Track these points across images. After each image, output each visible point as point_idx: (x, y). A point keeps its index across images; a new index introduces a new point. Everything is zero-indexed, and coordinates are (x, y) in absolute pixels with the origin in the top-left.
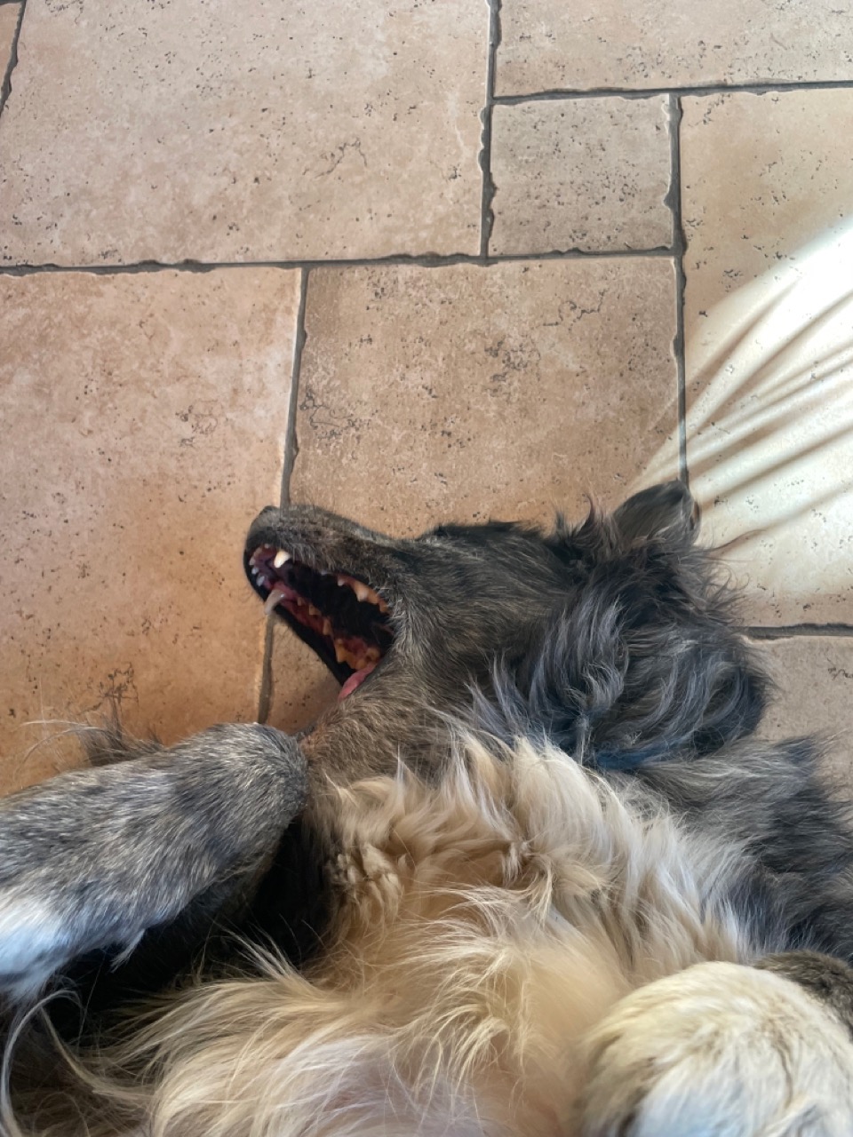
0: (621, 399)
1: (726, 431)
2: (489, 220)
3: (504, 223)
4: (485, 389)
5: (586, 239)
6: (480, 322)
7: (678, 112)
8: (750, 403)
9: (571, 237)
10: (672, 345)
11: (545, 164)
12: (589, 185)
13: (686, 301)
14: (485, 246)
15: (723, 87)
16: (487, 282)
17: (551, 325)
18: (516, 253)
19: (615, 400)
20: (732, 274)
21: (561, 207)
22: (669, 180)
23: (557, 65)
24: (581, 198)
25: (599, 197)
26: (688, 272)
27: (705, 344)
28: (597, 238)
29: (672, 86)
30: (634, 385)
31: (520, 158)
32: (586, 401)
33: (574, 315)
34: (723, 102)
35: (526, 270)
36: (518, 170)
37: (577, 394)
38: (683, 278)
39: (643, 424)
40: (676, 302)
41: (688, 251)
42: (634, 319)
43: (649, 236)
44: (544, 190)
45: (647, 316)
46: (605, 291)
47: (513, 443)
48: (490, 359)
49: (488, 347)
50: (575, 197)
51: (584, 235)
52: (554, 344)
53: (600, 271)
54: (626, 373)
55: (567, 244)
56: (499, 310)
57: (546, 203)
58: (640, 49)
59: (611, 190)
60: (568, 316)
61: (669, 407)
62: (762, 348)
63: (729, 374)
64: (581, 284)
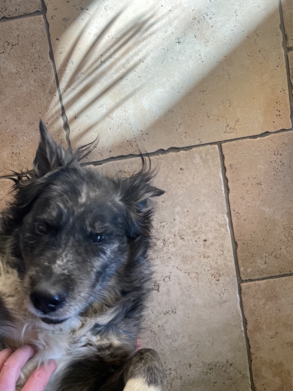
0: (35, 82)
1: (74, 89)
5: (7, 11)
8: (81, 76)
9: (1, 12)
10: (48, 55)
13: (50, 34)
17: (2, 53)
19: (32, 82)
20: (65, 20)
26: (49, 21)
27: (61, 53)
28: (11, 10)
30: (38, 75)
32: (22, 84)
33: (9, 47)
37: (18, 82)
38: (47, 24)
39: (44, 91)
40: (47, 36)
41: (47, 12)
42: (32, 46)
43: (31, 6)
45: (37, 44)
46: (19, 35)
52: (4, 62)
53: (15, 26)
54: (34, 71)
60: (7, 48)
61: (52, 83)
62: (81, 52)
63: (71, 64)
64: (9, 33)
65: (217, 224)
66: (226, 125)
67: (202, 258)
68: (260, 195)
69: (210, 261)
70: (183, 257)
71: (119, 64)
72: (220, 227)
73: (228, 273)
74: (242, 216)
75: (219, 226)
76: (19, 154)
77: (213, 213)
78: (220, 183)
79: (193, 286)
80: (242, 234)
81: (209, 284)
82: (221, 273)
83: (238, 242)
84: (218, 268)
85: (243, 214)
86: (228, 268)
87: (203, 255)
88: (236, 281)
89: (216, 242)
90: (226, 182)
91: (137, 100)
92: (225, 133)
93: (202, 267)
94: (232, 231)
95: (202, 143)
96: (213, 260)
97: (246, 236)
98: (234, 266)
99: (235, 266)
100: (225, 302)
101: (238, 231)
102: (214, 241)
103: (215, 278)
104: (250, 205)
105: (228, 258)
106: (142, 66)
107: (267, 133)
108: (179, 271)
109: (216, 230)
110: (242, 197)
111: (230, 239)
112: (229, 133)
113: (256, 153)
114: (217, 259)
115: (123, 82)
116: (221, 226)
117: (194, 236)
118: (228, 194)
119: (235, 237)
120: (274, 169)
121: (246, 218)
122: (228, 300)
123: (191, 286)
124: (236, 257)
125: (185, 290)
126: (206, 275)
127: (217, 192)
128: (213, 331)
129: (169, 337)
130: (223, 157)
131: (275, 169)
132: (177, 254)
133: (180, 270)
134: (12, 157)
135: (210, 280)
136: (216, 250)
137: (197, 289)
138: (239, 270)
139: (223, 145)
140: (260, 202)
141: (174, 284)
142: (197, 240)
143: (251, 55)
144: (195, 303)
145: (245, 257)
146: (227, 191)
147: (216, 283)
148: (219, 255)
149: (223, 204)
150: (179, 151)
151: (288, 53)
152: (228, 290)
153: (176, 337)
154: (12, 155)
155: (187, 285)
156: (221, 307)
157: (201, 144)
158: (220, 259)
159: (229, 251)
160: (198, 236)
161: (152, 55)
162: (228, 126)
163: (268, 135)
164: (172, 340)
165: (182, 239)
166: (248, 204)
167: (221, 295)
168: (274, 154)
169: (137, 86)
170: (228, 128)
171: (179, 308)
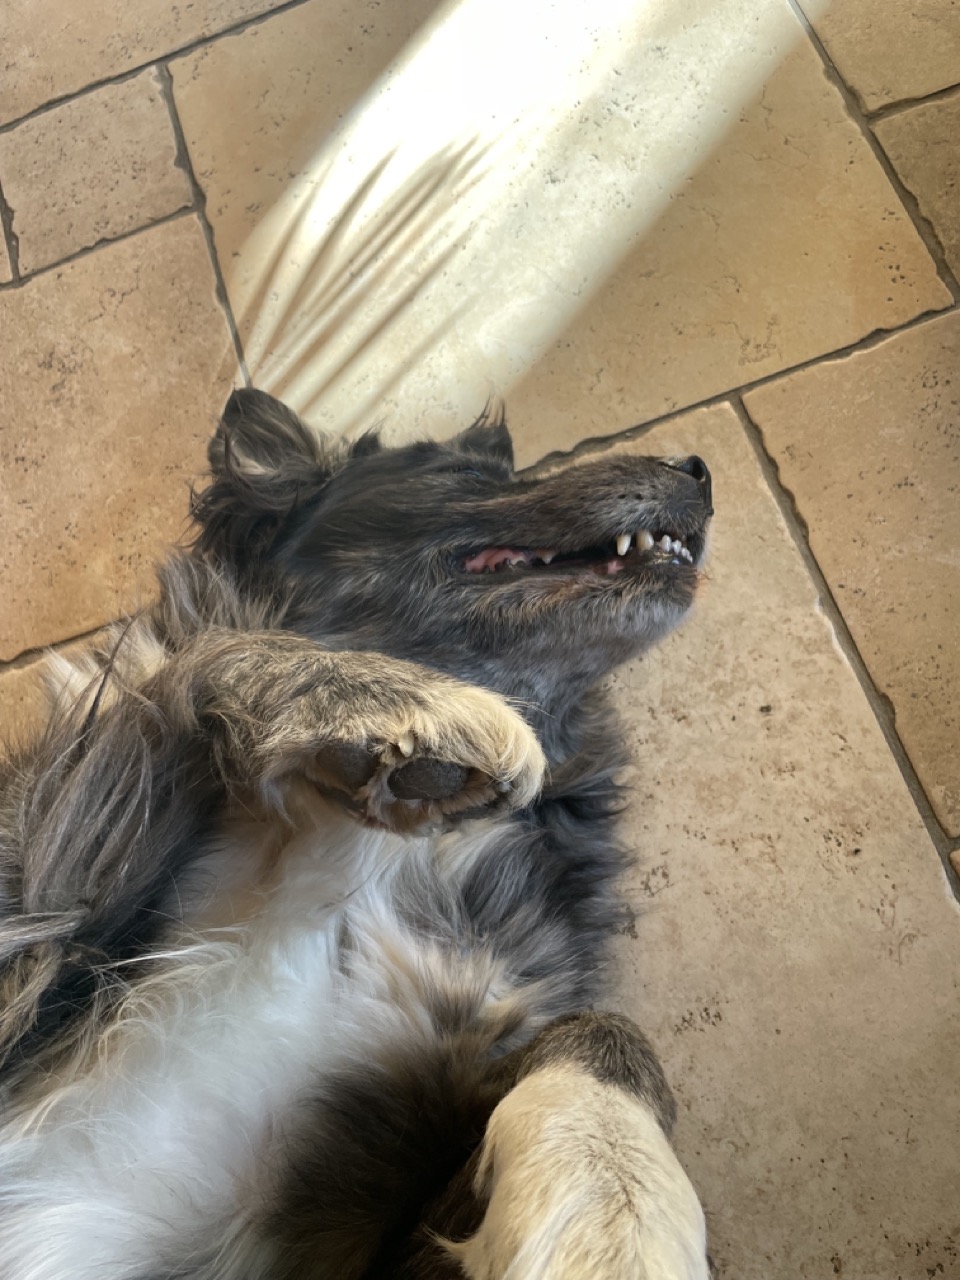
0: (180, 363)
1: (285, 355)
2: (14, 243)
3: (28, 240)
4: (47, 402)
5: (109, 226)
6: (27, 341)
7: (167, 79)
8: (300, 320)
9: (95, 230)
10: (214, 295)
11: (54, 172)
12: (100, 176)
13: (218, 249)
14: (15, 269)
15: (204, 41)
16: (25, 301)
17: (96, 318)
18: (47, 263)
19: (173, 366)
20: (254, 208)
21: (79, 206)
22: (173, 143)
23: (45, 79)
24: (96, 190)
25: (112, 184)
26: (212, 221)
27: (244, 282)
28: (120, 221)
29: (154, 58)
30: (188, 345)
31: (29, 175)
32: (147, 378)
33: (115, 301)
34: (207, 54)
35: (59, 276)
36: (30, 187)
37: (137, 374)
38: (209, 228)
39: (206, 379)
40: (209, 255)
41: (208, 203)
42: (173, 284)
43: (168, 201)
44: (59, 195)
45: (184, 276)
46: (139, 267)
47: (87, 444)
48: (46, 372)
49: (41, 362)
50: (90, 192)
51: (107, 223)
52: (103, 336)
53: (130, 251)
54: (178, 337)
55: (94, 238)
56: (43, 323)
57: (64, 207)
58: (119, 35)
59: (122, 173)
60: (110, 303)
61: (226, 354)
62: (299, 266)
63: (274, 302)
64: (114, 269)
65: (795, 642)
66: (742, 342)
67: (773, 776)
68: (917, 518)
69: (803, 783)
70: (701, 786)
71: (399, 268)
72: (810, 653)
73: (887, 819)
74: (879, 600)
75: (802, 648)
76: (140, 556)
77: (769, 609)
78: (769, 510)
79: (763, 892)
80: (898, 663)
81: (824, 875)
82: (860, 819)
83: (890, 693)
84: (843, 805)
85: (877, 591)
86: (881, 797)
87: (770, 764)
88: (930, 842)
89: (809, 709)
90: (788, 504)
91: (461, 341)
92: (744, 363)
93: (782, 811)
94: (856, 660)
95: (678, 408)
96: (816, 777)
97: (916, 666)
98: (903, 787)
99: (909, 785)
100: (911, 937)
101: (879, 654)
102: (800, 705)
103: (839, 845)
104: (895, 556)
105: (871, 759)
106: (462, 257)
107: (879, 334)
108: (696, 844)
109: (796, 664)
110: (857, 538)
111: (856, 686)
112: (756, 360)
113: (861, 397)
114: (828, 770)
115: (416, 307)
116: (810, 648)
117: (723, 703)
118: (805, 538)
119: (873, 677)
120: (938, 428)
121: (892, 604)
122: (919, 931)
123: (755, 893)
124: (901, 753)
125: (735, 915)
126: (801, 839)
127: (767, 536)
128: (897, 1077)
129: (715, 1135)
130: (755, 432)
131: (943, 428)
132: (674, 777)
133: (699, 836)
134: (118, 570)
135: (825, 856)
136: (817, 736)
137: (781, 904)
138: (926, 797)
139: (747, 396)
140: (926, 541)
141: (690, 897)
142: (737, 714)
143: (764, 156)
144: (789, 963)
145: (934, 745)
146: (798, 529)
147: (850, 864)
148: (834, 754)
149: (798, 574)
150: (611, 446)
151: (871, 127)
152: (906, 885)
153: (747, 1133)
154: (120, 564)
155: (741, 893)
156: (901, 963)
157: (674, 410)
158: (842, 769)
159: (865, 731)
160: (737, 697)
161: (484, 225)
162: (748, 342)
163: (884, 339)
164: (733, 1148)
165: (683, 721)
166: (887, 556)
167: (884, 912)
168: (924, 386)
169: (456, 306)
170: (750, 348)
171: (729, 996)
